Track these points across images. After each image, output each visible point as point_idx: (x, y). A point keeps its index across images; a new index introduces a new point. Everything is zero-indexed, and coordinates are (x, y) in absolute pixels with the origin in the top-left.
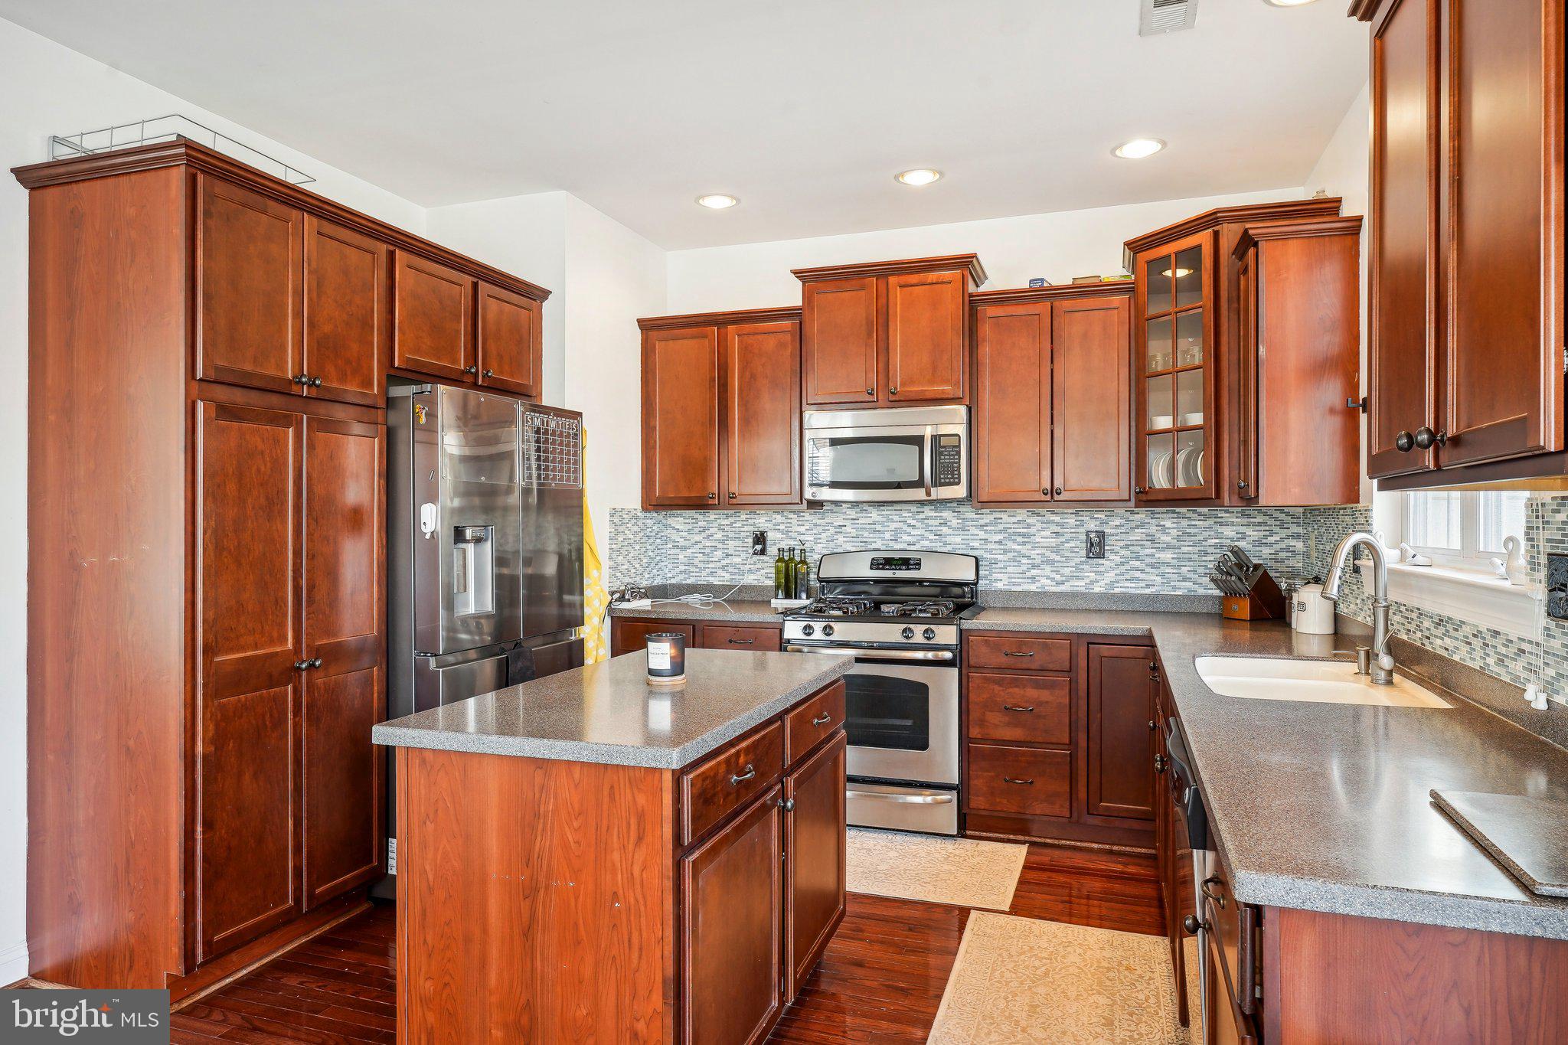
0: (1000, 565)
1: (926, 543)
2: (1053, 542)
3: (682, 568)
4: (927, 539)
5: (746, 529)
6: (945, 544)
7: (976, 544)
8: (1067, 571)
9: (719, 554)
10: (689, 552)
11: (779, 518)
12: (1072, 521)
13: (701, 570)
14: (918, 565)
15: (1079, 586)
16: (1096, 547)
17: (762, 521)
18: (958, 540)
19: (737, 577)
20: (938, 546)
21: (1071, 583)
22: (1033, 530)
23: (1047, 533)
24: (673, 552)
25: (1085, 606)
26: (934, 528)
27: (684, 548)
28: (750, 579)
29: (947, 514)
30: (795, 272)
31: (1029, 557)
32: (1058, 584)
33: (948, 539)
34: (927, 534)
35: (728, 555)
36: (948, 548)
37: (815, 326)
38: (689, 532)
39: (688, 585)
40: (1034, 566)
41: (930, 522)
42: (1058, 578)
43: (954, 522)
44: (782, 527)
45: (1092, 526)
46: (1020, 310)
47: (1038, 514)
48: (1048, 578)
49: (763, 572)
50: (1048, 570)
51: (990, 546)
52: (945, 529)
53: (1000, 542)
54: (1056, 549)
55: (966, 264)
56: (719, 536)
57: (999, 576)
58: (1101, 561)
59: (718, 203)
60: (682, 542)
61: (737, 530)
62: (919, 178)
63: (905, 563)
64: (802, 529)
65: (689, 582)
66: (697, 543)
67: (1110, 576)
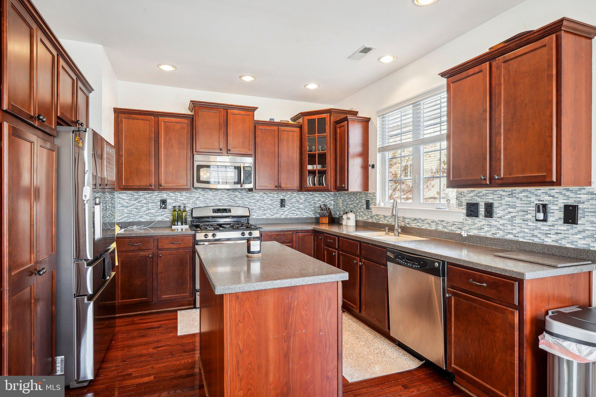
0: (254, 210)
1: (230, 203)
2: (270, 202)
3: (126, 215)
4: (230, 202)
5: (157, 199)
6: (236, 203)
7: (247, 203)
8: (274, 211)
9: (144, 209)
10: (129, 208)
11: (172, 194)
12: (276, 196)
13: (135, 216)
14: (230, 211)
15: (278, 216)
16: (283, 203)
17: (164, 195)
18: (241, 202)
19: (153, 218)
20: (234, 204)
21: (276, 215)
22: (264, 199)
23: (269, 200)
24: (121, 208)
25: (280, 222)
26: (233, 198)
27: (127, 207)
28: (159, 219)
29: (237, 193)
30: (190, 101)
31: (263, 207)
32: (272, 216)
33: (237, 202)
34: (230, 200)
35: (149, 209)
36: (237, 205)
37: (197, 124)
38: (129, 200)
39: (129, 222)
40: (265, 210)
41: (231, 196)
42: (272, 214)
43: (239, 196)
44: (173, 198)
45: (282, 197)
46: (269, 128)
47: (266, 194)
48: (269, 214)
49: (165, 215)
50: (269, 211)
51: (251, 204)
52: (236, 199)
53: (254, 203)
54: (271, 205)
55: (254, 110)
56: (145, 201)
57: (254, 214)
58: (284, 208)
59: (167, 68)
60: (126, 204)
61: (153, 199)
62: (248, 79)
63: (225, 210)
64: (182, 199)
65: (129, 221)
66: (133, 204)
67: (286, 213)
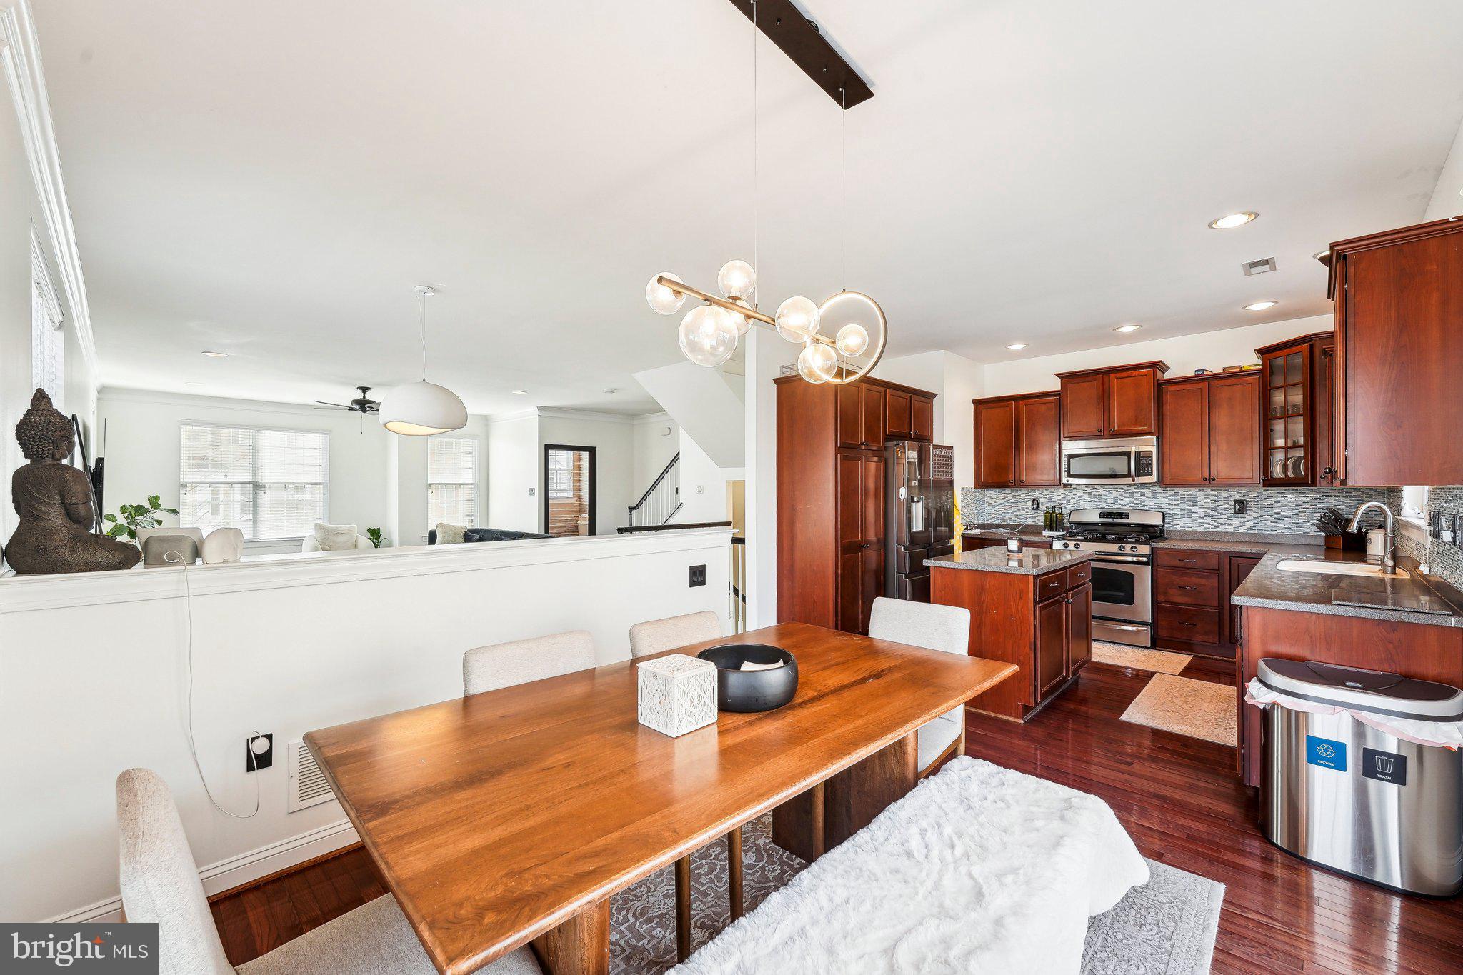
0: (1177, 517)
1: (1132, 505)
2: (1212, 505)
3: (993, 516)
4: (1133, 503)
5: (1029, 497)
6: (1144, 506)
7: (1163, 506)
8: (1221, 521)
9: (1013, 509)
10: (997, 508)
11: (1046, 492)
12: (1224, 494)
13: (1003, 517)
14: (1127, 516)
15: (1230, 529)
16: (1241, 507)
17: (1036, 493)
18: (1152, 503)
19: (1023, 520)
20: (1140, 507)
21: (1224, 527)
22: (1199, 499)
23: (1208, 500)
24: (988, 508)
25: (1233, 539)
26: (1137, 498)
27: (994, 506)
28: (1030, 522)
29: (1145, 490)
30: (1057, 375)
31: (1197, 513)
32: (1215, 527)
33: (1145, 503)
34: (1133, 501)
35: (1018, 510)
36: (1145, 508)
37: (1068, 400)
38: (997, 498)
39: (996, 524)
40: (1200, 518)
41: (1135, 494)
42: (1216, 524)
43: (1150, 495)
44: (1048, 496)
45: (1238, 497)
46: (1188, 387)
47: (1203, 491)
48: (1209, 524)
49: (1037, 518)
50: (1209, 520)
51: (1171, 507)
52: (1144, 498)
53: (1178, 505)
54: (1214, 509)
55: (1157, 366)
56: (1013, 500)
57: (1177, 522)
58: (1244, 516)
59: (1017, 347)
60: (993, 503)
61: (1023, 498)
62: (1127, 329)
63: (1120, 515)
64: (1060, 498)
65: (997, 522)
66: (1001, 504)
67: (1250, 524)
